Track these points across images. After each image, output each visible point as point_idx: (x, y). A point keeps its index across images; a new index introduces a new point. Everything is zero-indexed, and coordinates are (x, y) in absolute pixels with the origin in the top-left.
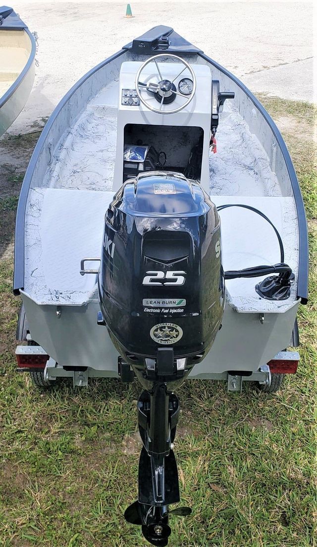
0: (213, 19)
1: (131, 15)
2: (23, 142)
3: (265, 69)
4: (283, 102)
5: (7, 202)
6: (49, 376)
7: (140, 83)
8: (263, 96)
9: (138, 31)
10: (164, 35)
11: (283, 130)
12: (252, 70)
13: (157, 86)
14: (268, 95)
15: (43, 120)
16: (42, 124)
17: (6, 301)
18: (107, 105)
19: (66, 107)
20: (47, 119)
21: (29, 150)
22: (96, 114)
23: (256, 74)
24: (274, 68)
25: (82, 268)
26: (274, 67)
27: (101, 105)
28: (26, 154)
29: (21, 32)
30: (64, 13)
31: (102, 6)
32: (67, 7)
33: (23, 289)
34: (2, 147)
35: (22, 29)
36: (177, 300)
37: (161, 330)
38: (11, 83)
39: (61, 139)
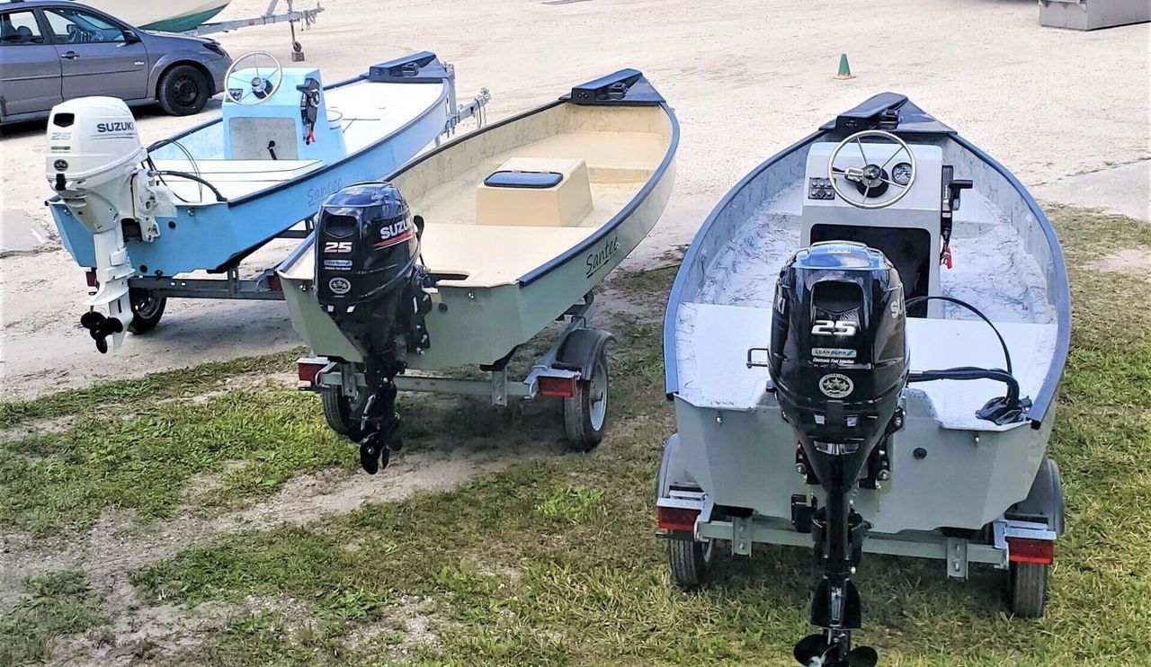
0: (1016, 77)
1: (849, 74)
2: (648, 283)
3: (1109, 168)
4: (1134, 224)
5: (625, 364)
6: (700, 535)
7: (834, 169)
8: (1094, 214)
9: (849, 100)
10: (890, 108)
11: (1126, 269)
12: (1082, 169)
13: (860, 173)
14: (1106, 213)
15: (681, 249)
16: (680, 255)
17: (629, 489)
18: (789, 212)
19: (727, 211)
20: (686, 247)
21: (658, 293)
22: (771, 226)
23: (1086, 176)
24: (1127, 166)
25: (750, 359)
26: (1129, 163)
27: (780, 212)
28: (652, 299)
29: (656, 108)
30: (718, 75)
31: (792, 60)
32: (723, 62)
33: (677, 393)
34: (614, 289)
35: (657, 103)
36: (847, 351)
37: (831, 382)
38: (640, 186)
39: (718, 255)
